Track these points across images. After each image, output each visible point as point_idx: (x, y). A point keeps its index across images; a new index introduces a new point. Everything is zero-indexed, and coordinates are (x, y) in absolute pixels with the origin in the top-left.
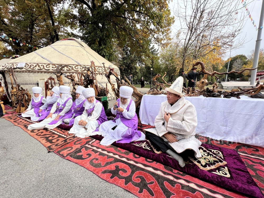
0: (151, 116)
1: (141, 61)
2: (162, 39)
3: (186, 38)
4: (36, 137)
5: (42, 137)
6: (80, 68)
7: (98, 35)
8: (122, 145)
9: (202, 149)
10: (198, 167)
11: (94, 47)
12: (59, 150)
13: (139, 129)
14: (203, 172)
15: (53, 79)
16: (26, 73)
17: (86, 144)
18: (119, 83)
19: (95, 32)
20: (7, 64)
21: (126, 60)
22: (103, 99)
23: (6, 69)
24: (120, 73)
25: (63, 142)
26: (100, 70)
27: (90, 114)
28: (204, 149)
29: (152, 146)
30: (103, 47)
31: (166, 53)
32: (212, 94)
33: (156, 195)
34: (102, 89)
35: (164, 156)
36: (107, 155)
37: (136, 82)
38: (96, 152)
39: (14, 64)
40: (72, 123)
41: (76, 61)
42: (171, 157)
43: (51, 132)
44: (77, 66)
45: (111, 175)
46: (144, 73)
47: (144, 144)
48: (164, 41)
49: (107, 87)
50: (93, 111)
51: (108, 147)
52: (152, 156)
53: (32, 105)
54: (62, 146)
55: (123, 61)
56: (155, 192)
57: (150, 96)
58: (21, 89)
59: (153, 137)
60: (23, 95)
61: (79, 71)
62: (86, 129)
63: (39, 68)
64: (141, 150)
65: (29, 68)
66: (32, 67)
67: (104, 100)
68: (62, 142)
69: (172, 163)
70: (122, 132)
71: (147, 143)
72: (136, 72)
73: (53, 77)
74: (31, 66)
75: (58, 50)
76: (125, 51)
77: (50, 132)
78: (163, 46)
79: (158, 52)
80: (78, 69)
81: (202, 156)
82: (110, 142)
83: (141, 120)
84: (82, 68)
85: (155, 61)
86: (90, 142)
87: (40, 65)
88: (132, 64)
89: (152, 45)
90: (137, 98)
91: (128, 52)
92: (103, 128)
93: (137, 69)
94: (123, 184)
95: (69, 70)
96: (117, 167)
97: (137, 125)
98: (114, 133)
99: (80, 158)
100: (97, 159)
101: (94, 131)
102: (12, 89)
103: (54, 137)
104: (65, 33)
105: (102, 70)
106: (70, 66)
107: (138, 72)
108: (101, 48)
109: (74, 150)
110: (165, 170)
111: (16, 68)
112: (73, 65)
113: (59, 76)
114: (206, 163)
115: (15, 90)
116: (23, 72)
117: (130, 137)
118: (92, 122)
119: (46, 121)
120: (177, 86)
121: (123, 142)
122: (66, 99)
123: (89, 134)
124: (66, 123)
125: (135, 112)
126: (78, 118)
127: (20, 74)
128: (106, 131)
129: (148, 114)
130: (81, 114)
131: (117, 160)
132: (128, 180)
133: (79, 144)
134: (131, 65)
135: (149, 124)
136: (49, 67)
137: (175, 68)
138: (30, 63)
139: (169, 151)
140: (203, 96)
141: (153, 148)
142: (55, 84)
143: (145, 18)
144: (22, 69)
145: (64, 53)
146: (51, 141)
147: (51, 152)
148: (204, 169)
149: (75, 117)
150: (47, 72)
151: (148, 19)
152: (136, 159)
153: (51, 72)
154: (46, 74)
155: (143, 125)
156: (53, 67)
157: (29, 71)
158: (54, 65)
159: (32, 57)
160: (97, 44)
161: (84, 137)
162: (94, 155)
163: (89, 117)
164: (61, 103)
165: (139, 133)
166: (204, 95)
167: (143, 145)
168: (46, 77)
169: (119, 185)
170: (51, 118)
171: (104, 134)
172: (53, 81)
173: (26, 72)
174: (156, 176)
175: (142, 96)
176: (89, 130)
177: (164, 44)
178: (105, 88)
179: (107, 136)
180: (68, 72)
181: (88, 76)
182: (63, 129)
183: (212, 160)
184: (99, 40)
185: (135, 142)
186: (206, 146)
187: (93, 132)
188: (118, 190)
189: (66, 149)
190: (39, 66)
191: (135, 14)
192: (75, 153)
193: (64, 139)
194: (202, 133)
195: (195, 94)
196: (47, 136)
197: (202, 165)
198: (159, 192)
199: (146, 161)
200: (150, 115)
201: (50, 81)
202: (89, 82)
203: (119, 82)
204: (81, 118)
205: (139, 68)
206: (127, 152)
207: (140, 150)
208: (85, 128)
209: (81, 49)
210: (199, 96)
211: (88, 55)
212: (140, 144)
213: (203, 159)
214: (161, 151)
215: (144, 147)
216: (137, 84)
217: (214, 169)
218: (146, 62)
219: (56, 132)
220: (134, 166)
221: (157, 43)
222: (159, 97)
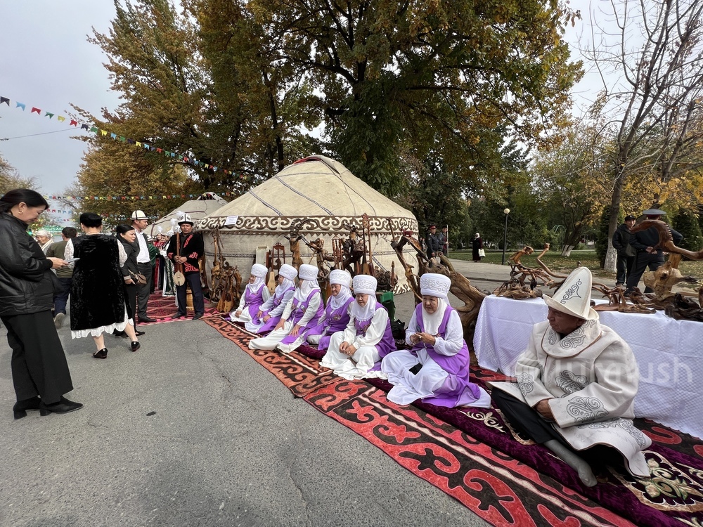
0: (506, 352)
1: (475, 187)
2: (539, 128)
3: (626, 118)
4: (265, 364)
5: (275, 365)
6: (333, 223)
7: (368, 139)
8: (435, 410)
9: (658, 460)
10: (634, 496)
11: (356, 167)
12: (312, 396)
13: (472, 380)
14: (646, 510)
15: (282, 248)
16: (238, 236)
17: (359, 394)
18: (425, 264)
19: (360, 133)
20: (209, 220)
21: (431, 185)
22: (386, 296)
23: (207, 228)
24: (417, 228)
25: (315, 383)
26: (374, 224)
27: (361, 330)
28: (664, 460)
29: (508, 425)
30: (376, 165)
31: (556, 161)
32: (694, 311)
33: (519, 522)
34: (382, 275)
35: (538, 452)
36: (406, 425)
37: (456, 243)
38: (382, 413)
39: (220, 219)
40: (325, 346)
41: (324, 209)
42: (558, 458)
43: (287, 358)
44: (327, 218)
45: (418, 463)
46: (481, 219)
47: (487, 417)
48: (546, 133)
49: (393, 270)
50: (369, 326)
51: (404, 408)
52: (507, 446)
53: (247, 300)
54: (316, 390)
55: (422, 190)
56: (515, 516)
57: (503, 301)
58: (226, 266)
59: (510, 403)
60: (230, 277)
61: (331, 229)
62: (355, 363)
63: (259, 226)
64: (481, 429)
65: (243, 226)
66: (247, 225)
67: (387, 300)
68: (312, 382)
69: (561, 472)
70: (434, 381)
71: (495, 414)
72: (458, 216)
73: (282, 244)
74: (246, 222)
75: (292, 187)
76: (429, 164)
77: (285, 359)
78: (544, 146)
79: (526, 158)
80: (329, 226)
81: (653, 476)
82: (410, 399)
83: (478, 357)
84: (336, 223)
85: (517, 185)
86: (365, 390)
87: (261, 219)
88: (448, 196)
89: (507, 141)
90: (468, 302)
91: (437, 164)
92: (390, 366)
93: (460, 209)
94: (446, 486)
95: (312, 228)
96: (429, 451)
97: (467, 368)
98: (415, 382)
99: (353, 418)
100: (386, 428)
101: (371, 370)
102: (215, 265)
103: (295, 369)
104: (295, 137)
105: (378, 226)
106: (313, 219)
107: (464, 217)
108: (373, 167)
109: (338, 402)
110: (540, 483)
111: (224, 226)
112: (320, 217)
113: (294, 242)
114: (661, 494)
115: (218, 268)
116: (233, 233)
117: (454, 395)
118: (367, 348)
119: (275, 335)
120: (575, 294)
121: (438, 403)
122: (309, 291)
123: (361, 374)
124: (310, 344)
125: (463, 339)
126: (338, 337)
127: (227, 237)
128: (397, 372)
129: (497, 344)
130: (342, 328)
131: (425, 438)
132: (455, 480)
133: (346, 391)
134: (445, 198)
135: (499, 370)
136: (277, 223)
137: (590, 204)
138: (245, 217)
139: (552, 444)
140: (667, 313)
141: (512, 431)
142: (284, 258)
143: (487, 78)
144: (232, 227)
145: (301, 192)
146: (292, 377)
147: (298, 397)
148: (651, 505)
149: (329, 334)
150: (273, 233)
151: (496, 79)
152: (469, 446)
153: (279, 234)
154: (269, 236)
155: (485, 370)
156: (282, 224)
157: (242, 232)
158: (285, 218)
159: (248, 205)
160: (363, 160)
161: (352, 379)
162: (378, 420)
163: (359, 338)
164: (301, 300)
165: (475, 388)
166: (670, 313)
167: (486, 419)
168: (269, 243)
169: (437, 484)
170: (283, 329)
171: (393, 379)
172: (281, 252)
173: (237, 232)
174: (518, 489)
175: (482, 299)
176: (360, 365)
177: (547, 140)
178: (389, 272)
179: (400, 384)
180: (309, 232)
181: (352, 243)
182: (307, 356)
183: (683, 491)
184: (368, 149)
185: (465, 408)
186: (673, 454)
187: (368, 371)
188: (435, 494)
189: (324, 397)
190: (259, 223)
191: (461, 73)
192: (342, 407)
193: (315, 378)
194: (666, 418)
195: (639, 307)
196: (284, 366)
197: (647, 495)
198: (526, 521)
199: (495, 454)
200: (504, 350)
201: (275, 251)
202: (354, 257)
203: (425, 261)
204: (344, 338)
205: (469, 203)
206: (447, 427)
207: (478, 429)
208: (351, 359)
209: (333, 178)
210: (653, 312)
211: (349, 191)
212: (477, 415)
213: (653, 482)
214: (533, 439)
215: (489, 422)
216: (460, 247)
217: (684, 513)
218: (490, 193)
219: (296, 361)
220: (467, 458)
221: (525, 138)
222: (527, 304)
